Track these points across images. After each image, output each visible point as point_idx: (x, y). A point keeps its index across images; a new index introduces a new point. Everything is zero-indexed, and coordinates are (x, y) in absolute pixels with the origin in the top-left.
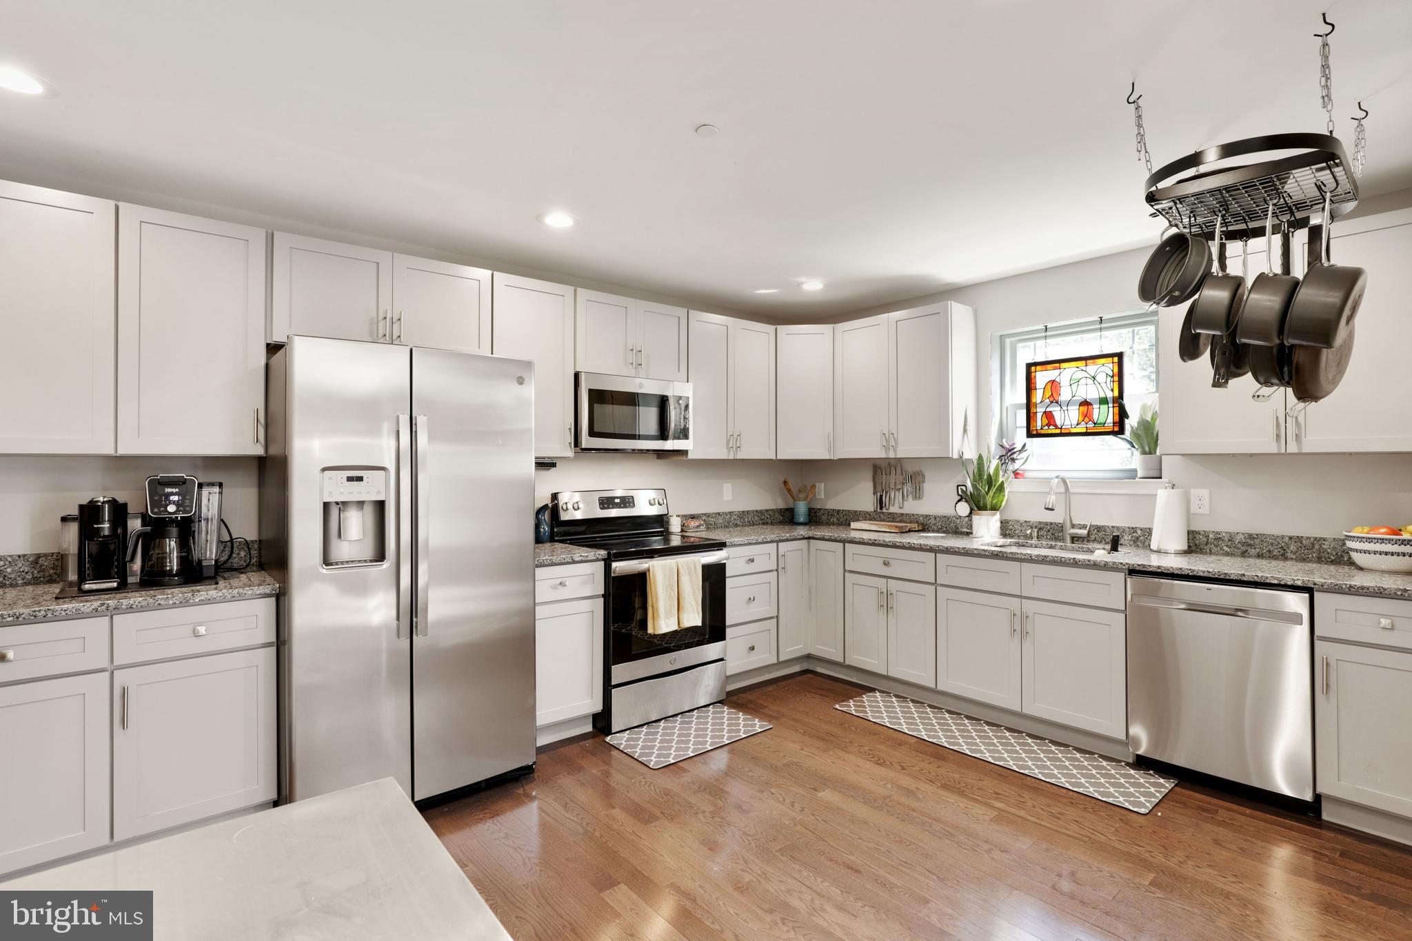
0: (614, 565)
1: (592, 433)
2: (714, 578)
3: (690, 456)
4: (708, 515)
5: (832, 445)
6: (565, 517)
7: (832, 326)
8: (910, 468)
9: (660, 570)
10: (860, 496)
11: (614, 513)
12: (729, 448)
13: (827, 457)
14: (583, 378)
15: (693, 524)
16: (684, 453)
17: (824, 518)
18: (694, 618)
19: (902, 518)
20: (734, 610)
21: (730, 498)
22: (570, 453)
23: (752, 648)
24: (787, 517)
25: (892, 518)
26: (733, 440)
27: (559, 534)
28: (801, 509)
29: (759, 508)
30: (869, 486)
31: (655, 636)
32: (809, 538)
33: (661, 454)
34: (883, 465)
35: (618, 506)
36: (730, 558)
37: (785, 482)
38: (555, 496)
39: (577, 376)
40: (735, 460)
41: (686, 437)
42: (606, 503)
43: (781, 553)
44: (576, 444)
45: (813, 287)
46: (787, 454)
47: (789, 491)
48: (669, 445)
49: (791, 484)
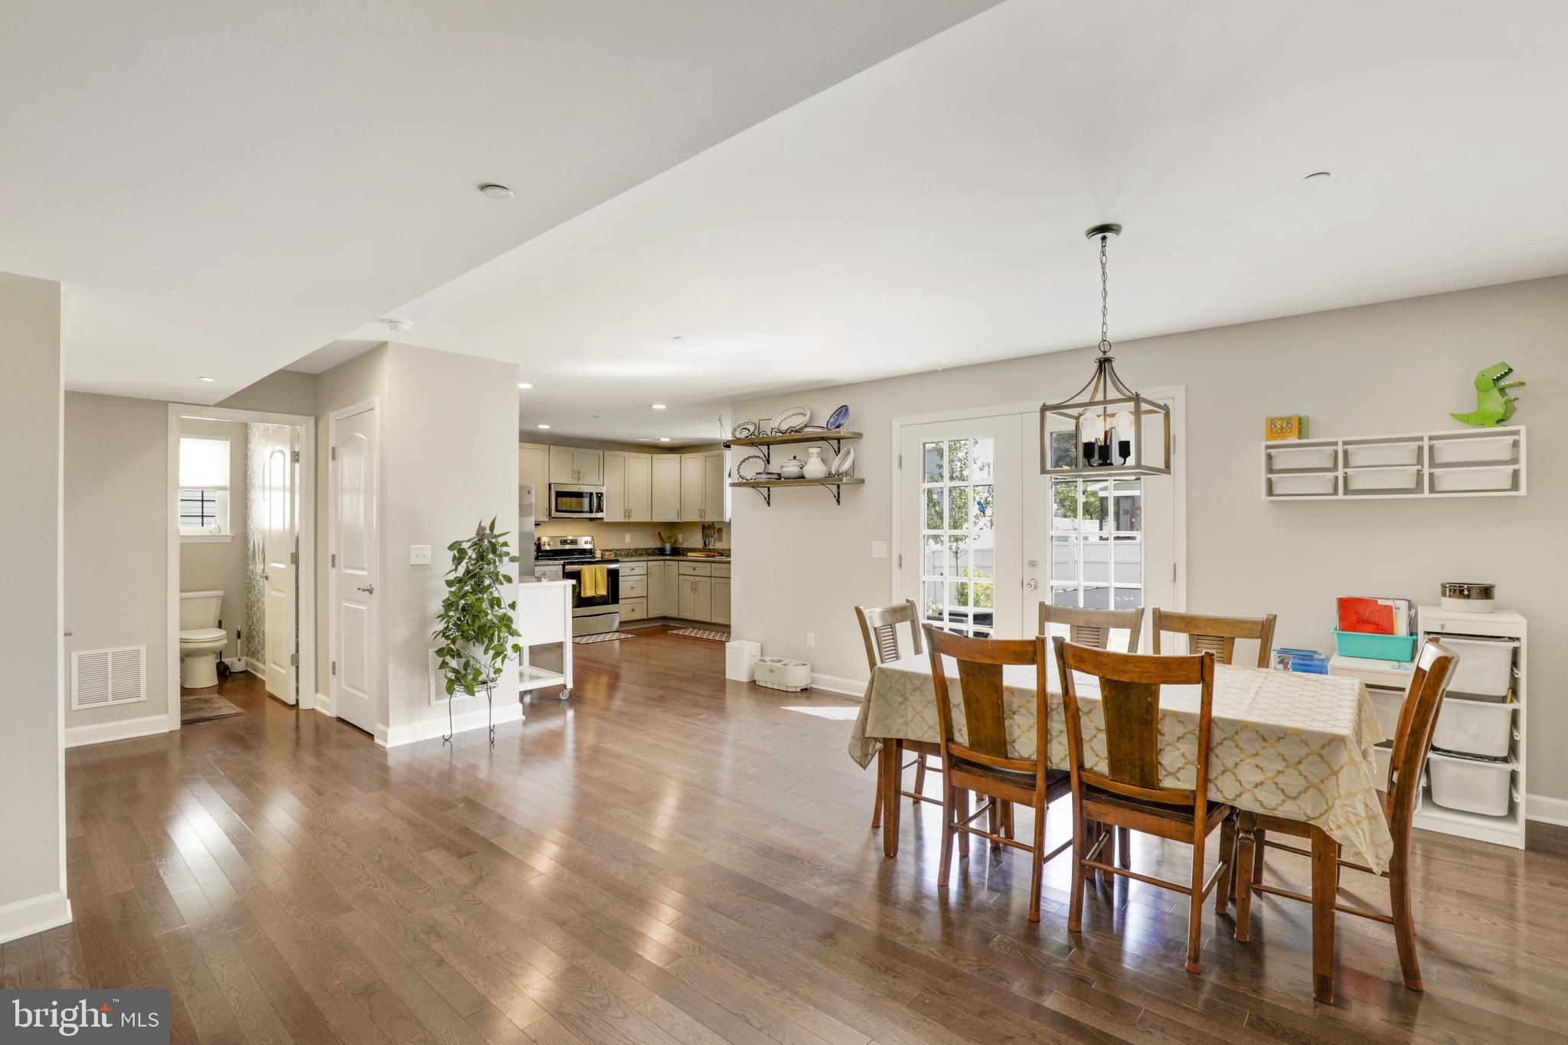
0: (567, 567)
1: (557, 511)
2: (613, 575)
3: (605, 521)
4: (617, 550)
5: (679, 515)
6: (543, 549)
7: (679, 455)
8: (717, 526)
9: (587, 571)
10: (695, 540)
11: (567, 547)
12: (625, 516)
13: (677, 521)
14: (552, 485)
15: (607, 553)
16: (602, 519)
17: (682, 552)
18: (603, 591)
19: (714, 550)
20: (624, 589)
21: (629, 541)
22: (547, 520)
23: (633, 610)
24: (661, 552)
25: (710, 550)
26: (628, 513)
27: (541, 556)
28: (668, 547)
29: (646, 547)
30: (700, 535)
31: (585, 598)
32: (665, 560)
33: (591, 519)
34: (707, 525)
35: (569, 544)
36: (624, 568)
37: (659, 534)
38: (539, 539)
39: (550, 485)
40: (628, 522)
41: (602, 511)
42: (564, 542)
43: (649, 566)
44: (550, 516)
45: (665, 440)
46: (656, 519)
47: (661, 538)
48: (593, 515)
49: (663, 535)
